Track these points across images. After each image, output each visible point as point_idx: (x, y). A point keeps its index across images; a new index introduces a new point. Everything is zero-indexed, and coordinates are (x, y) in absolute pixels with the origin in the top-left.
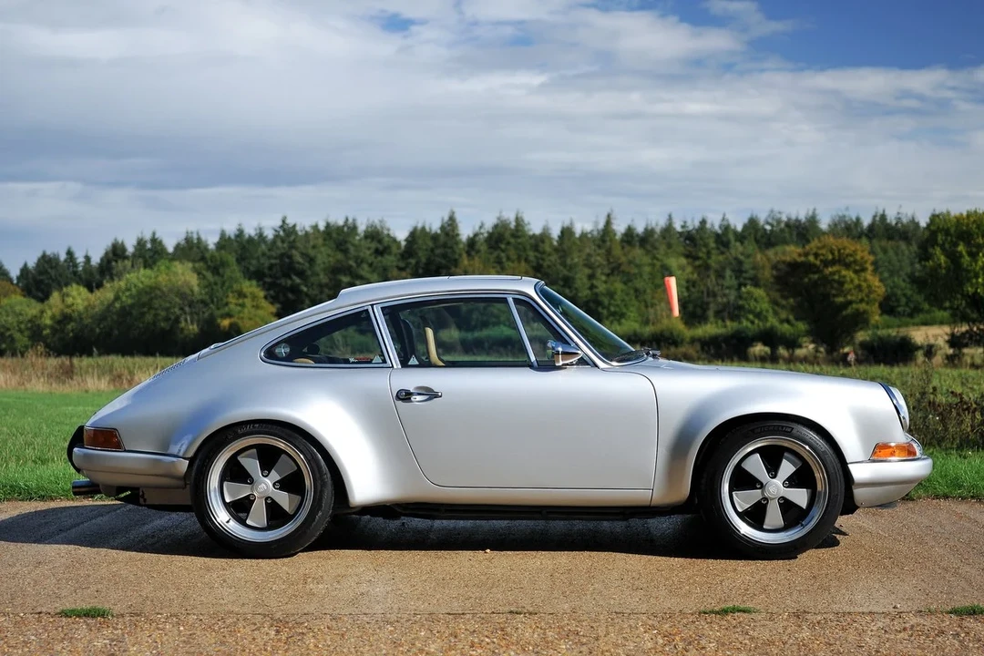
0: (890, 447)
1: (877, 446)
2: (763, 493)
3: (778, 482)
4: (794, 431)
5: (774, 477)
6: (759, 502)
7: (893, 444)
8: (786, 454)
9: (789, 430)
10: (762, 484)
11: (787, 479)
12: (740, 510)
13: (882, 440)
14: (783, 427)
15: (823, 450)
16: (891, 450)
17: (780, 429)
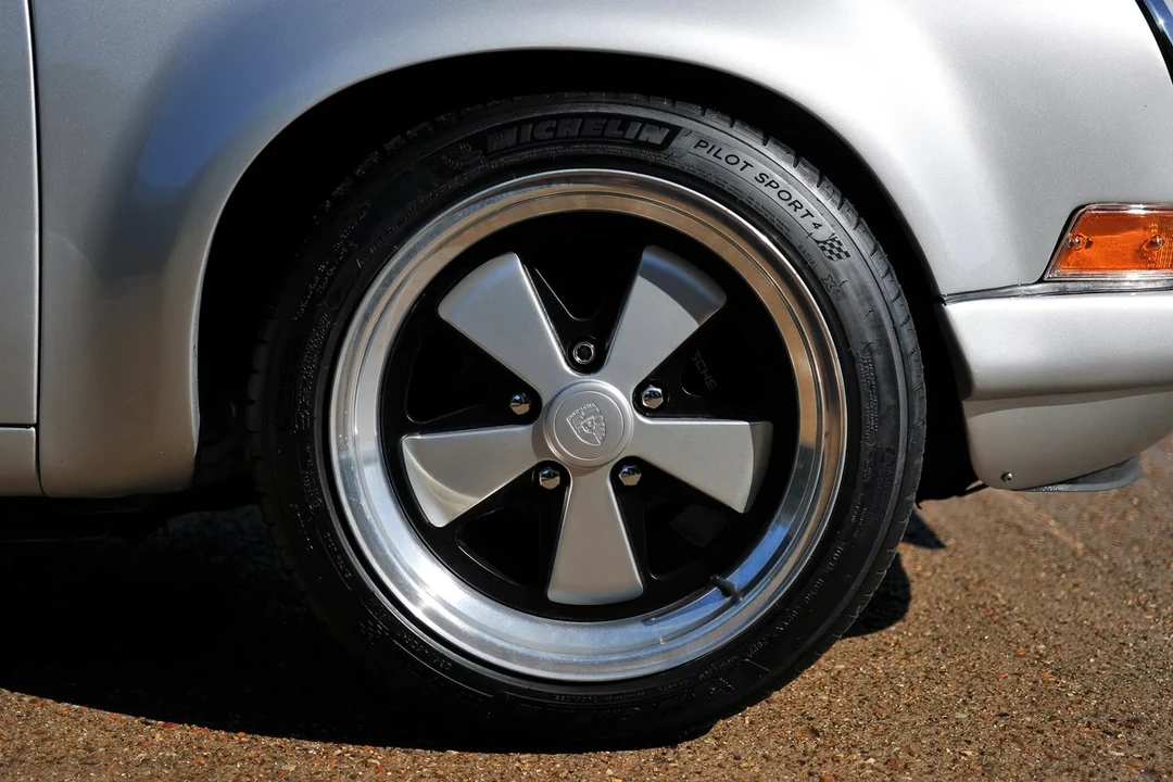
0: (1134, 222)
1: (1075, 218)
2: (539, 443)
3: (612, 390)
4: (683, 143)
5: (593, 366)
6: (525, 484)
7: (1137, 210)
8: (648, 257)
9: (657, 137)
10: (533, 397)
11: (656, 377)
12: (438, 520)
13: (1096, 191)
14: (626, 121)
15: (822, 234)
16: (1137, 235)
17: (613, 131)
